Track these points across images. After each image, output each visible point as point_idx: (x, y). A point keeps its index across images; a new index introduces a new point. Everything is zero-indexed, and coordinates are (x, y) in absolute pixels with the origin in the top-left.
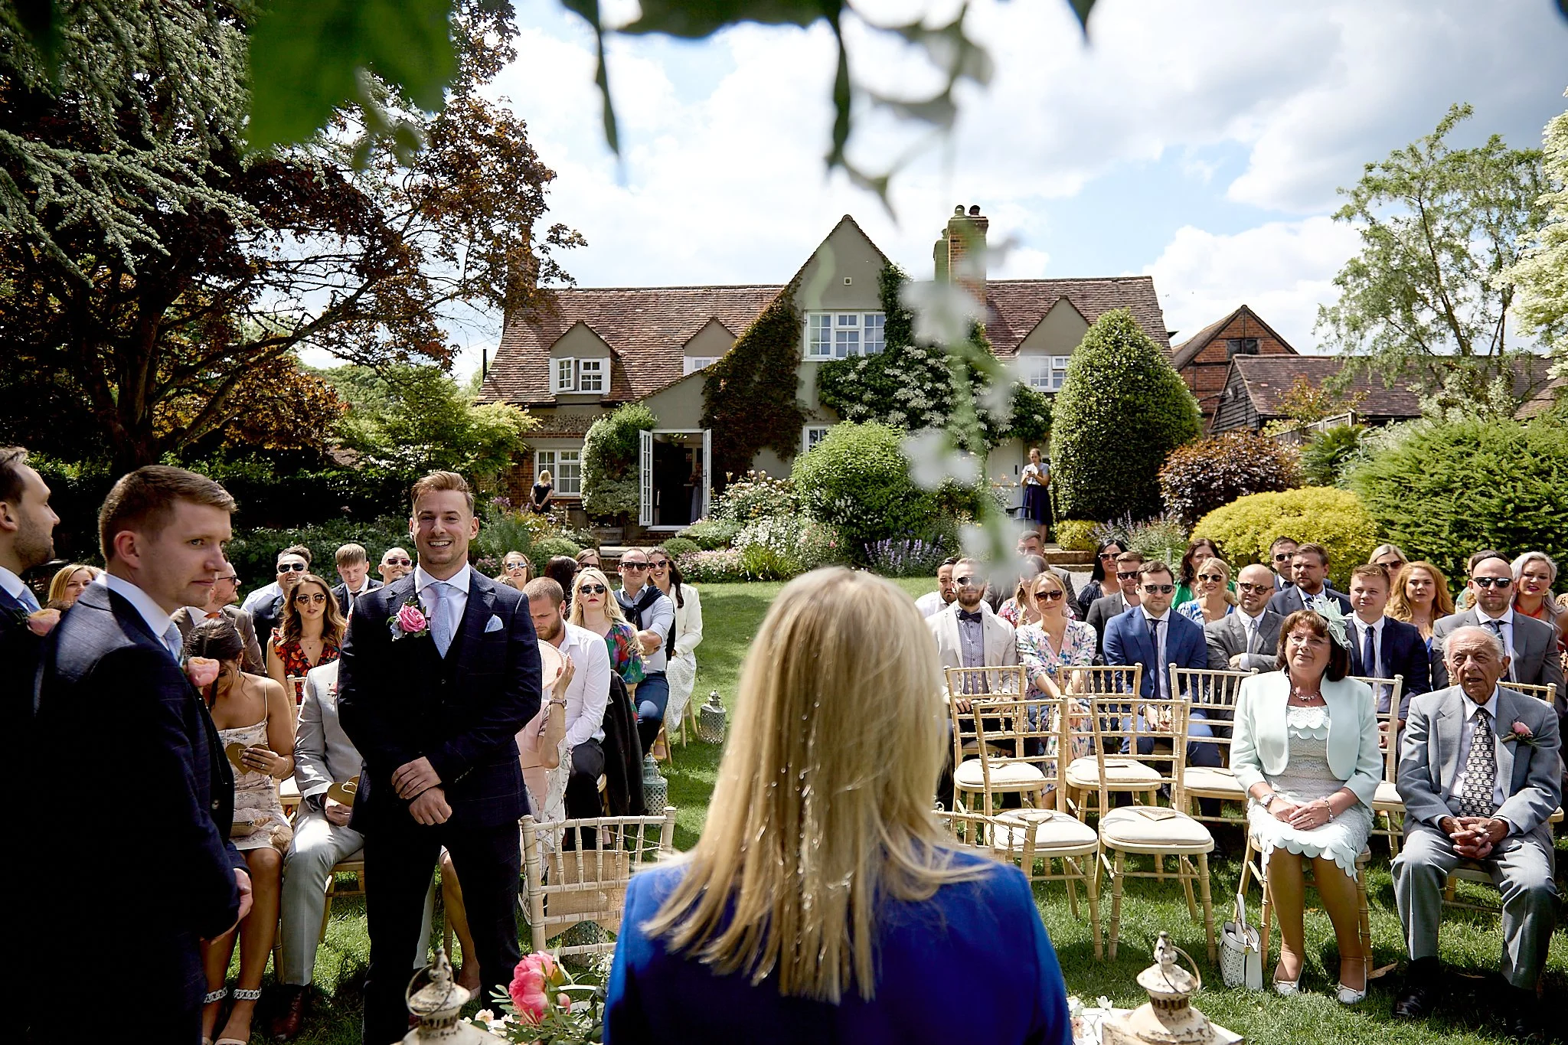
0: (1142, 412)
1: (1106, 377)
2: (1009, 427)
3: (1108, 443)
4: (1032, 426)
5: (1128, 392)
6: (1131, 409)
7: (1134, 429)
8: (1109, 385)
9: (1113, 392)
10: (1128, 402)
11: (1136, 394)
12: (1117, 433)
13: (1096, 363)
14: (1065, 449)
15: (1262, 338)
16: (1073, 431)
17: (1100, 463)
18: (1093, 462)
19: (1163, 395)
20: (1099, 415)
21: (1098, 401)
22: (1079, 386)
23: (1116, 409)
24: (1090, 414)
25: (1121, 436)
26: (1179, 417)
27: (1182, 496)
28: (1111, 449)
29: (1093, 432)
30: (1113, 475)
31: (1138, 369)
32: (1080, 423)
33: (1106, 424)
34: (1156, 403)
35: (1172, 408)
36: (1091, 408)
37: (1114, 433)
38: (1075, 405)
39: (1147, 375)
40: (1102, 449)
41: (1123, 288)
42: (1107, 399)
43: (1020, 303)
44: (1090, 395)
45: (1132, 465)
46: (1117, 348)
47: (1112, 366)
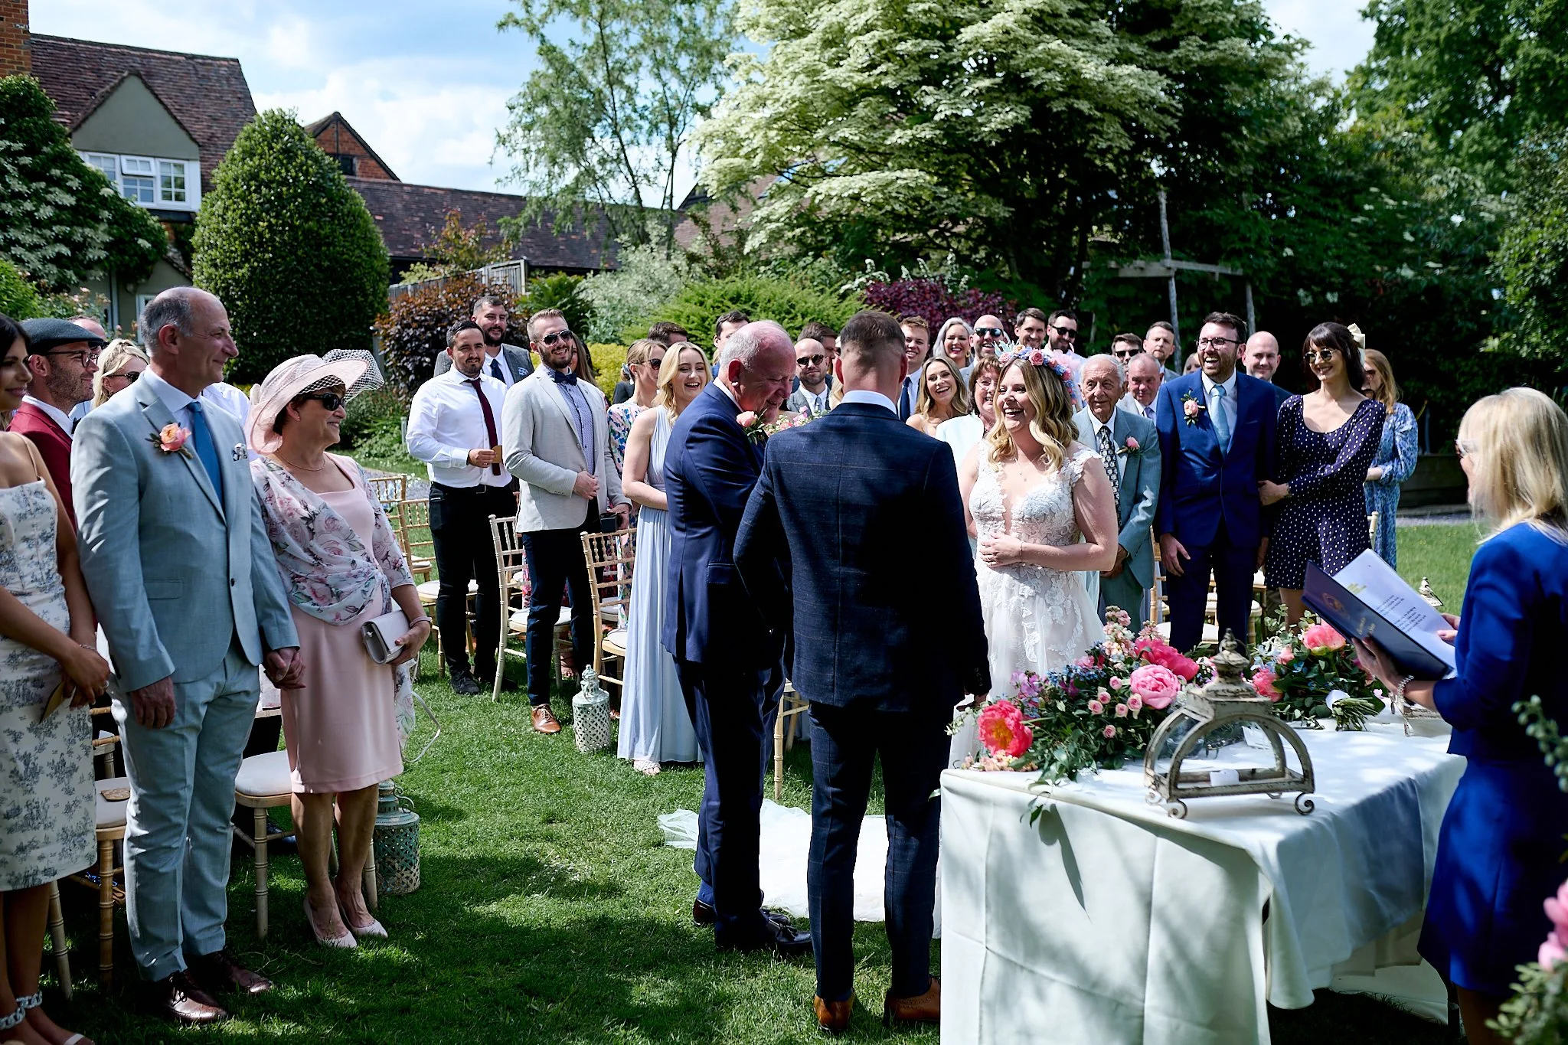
0: (328, 245)
1: (279, 196)
2: (103, 254)
3: (287, 283)
4: (135, 254)
5: (307, 219)
6: (316, 241)
7: (318, 266)
8: (284, 207)
9: (291, 217)
10: (310, 230)
11: (318, 221)
12: (298, 271)
13: (263, 175)
14: (226, 289)
15: (359, 157)
16: (238, 266)
17: (278, 309)
18: (268, 308)
19: (350, 226)
20: (274, 246)
21: (270, 226)
22: (242, 205)
23: (296, 239)
24: (261, 244)
25: (304, 275)
26: (369, 255)
27: (414, 353)
28: (291, 292)
29: (269, 267)
30: (294, 327)
31: (317, 188)
32: (246, 256)
33: (283, 258)
34: (343, 234)
35: (362, 243)
36: (261, 235)
37: (295, 271)
38: (237, 230)
39: (330, 199)
40: (279, 291)
41: (201, 70)
42: (283, 225)
43: (54, 70)
44: (259, 218)
45: (318, 314)
46: (290, 159)
47: (284, 182)
